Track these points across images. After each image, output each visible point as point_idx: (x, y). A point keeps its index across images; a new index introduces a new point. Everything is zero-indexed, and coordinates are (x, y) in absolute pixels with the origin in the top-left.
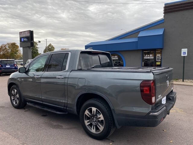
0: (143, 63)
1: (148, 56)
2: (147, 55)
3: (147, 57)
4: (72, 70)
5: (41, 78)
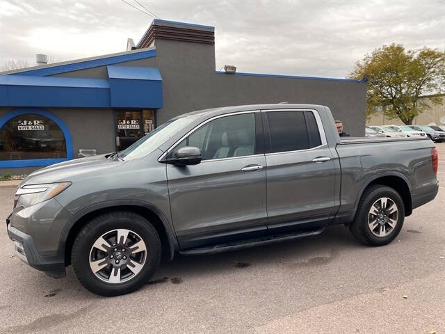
0: (118, 138)
1: (126, 124)
2: (124, 121)
3: (124, 125)
4: (337, 144)
5: (266, 168)
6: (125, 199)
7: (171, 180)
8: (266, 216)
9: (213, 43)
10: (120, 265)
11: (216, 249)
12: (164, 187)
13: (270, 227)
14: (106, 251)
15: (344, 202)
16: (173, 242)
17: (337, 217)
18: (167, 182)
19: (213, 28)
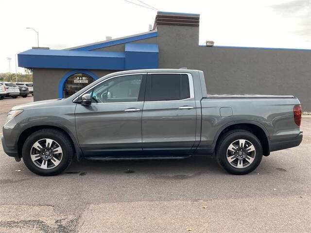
4: (203, 98)
5: (142, 111)
6: (54, 122)
7: (77, 114)
8: (141, 142)
9: (198, 26)
10: (47, 159)
11: (107, 159)
12: (73, 117)
13: (144, 149)
14: (39, 150)
15: (203, 139)
16: (78, 151)
17: (198, 148)
18: (75, 114)
19: (199, 15)
